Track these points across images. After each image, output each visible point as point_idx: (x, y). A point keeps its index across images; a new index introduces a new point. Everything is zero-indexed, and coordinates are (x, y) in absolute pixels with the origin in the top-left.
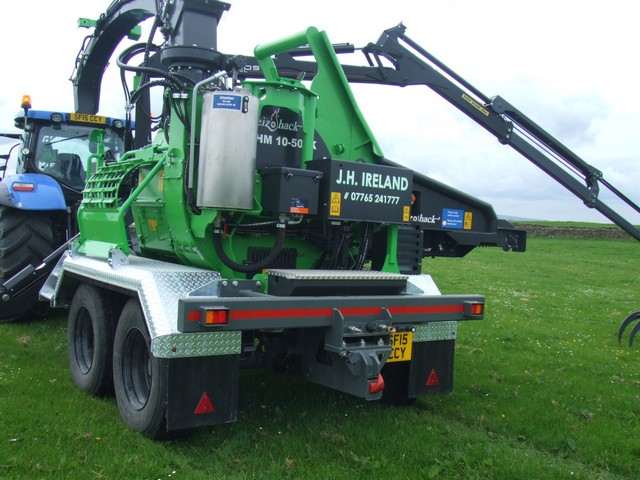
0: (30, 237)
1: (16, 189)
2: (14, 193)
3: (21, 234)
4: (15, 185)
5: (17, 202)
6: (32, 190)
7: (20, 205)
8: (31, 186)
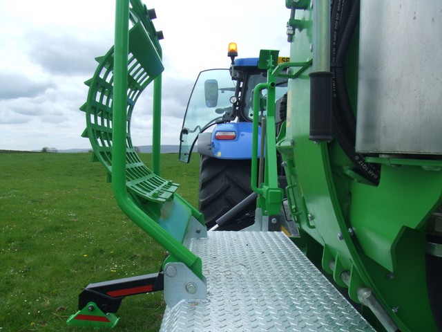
0: (228, 188)
1: (218, 138)
2: (216, 143)
3: (220, 184)
4: (218, 134)
5: (216, 152)
6: (234, 138)
7: (219, 155)
8: (233, 134)
